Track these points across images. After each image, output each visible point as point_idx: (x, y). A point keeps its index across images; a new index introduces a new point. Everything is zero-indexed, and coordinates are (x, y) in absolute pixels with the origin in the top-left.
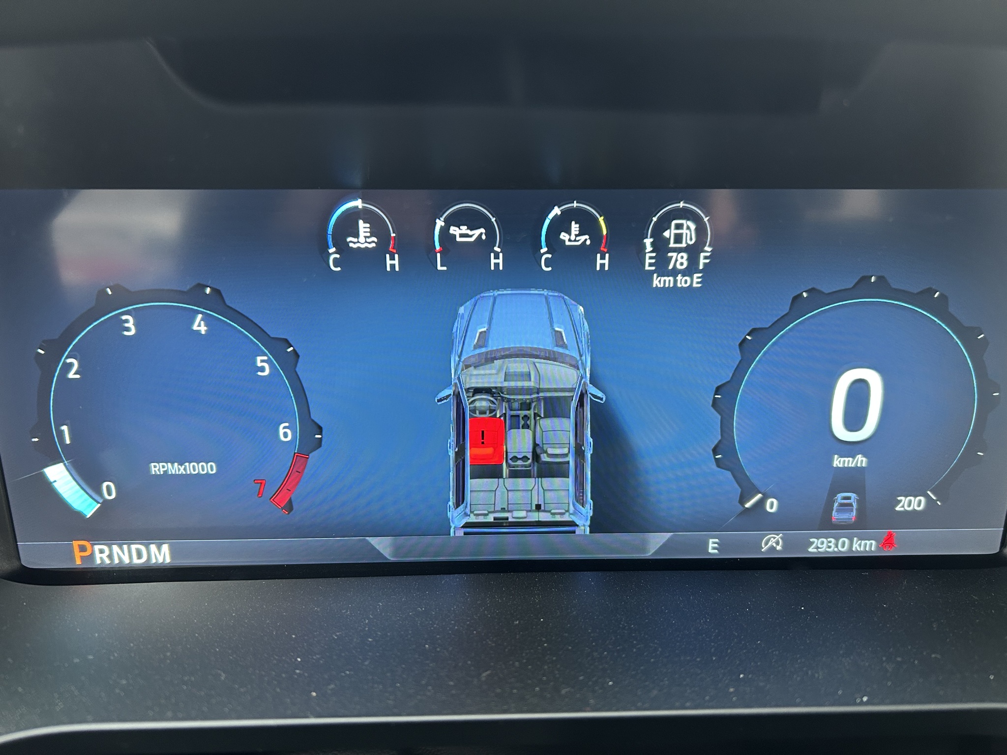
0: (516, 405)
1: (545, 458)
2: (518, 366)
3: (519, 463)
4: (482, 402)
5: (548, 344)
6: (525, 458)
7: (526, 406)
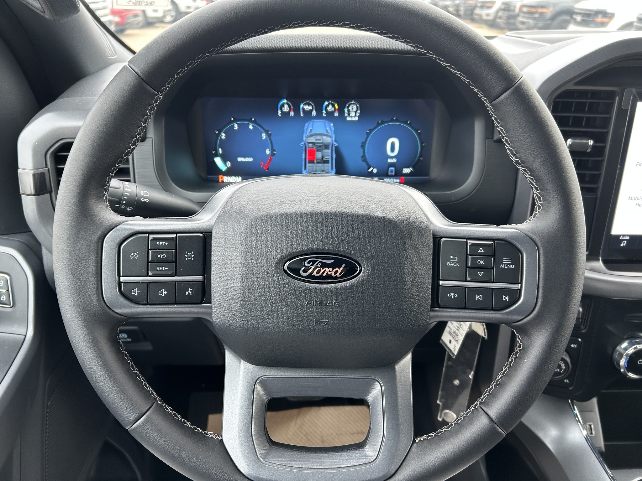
0: (318, 146)
1: (324, 159)
2: (318, 137)
3: (319, 160)
4: (311, 145)
5: (325, 132)
6: (320, 159)
7: (320, 146)
